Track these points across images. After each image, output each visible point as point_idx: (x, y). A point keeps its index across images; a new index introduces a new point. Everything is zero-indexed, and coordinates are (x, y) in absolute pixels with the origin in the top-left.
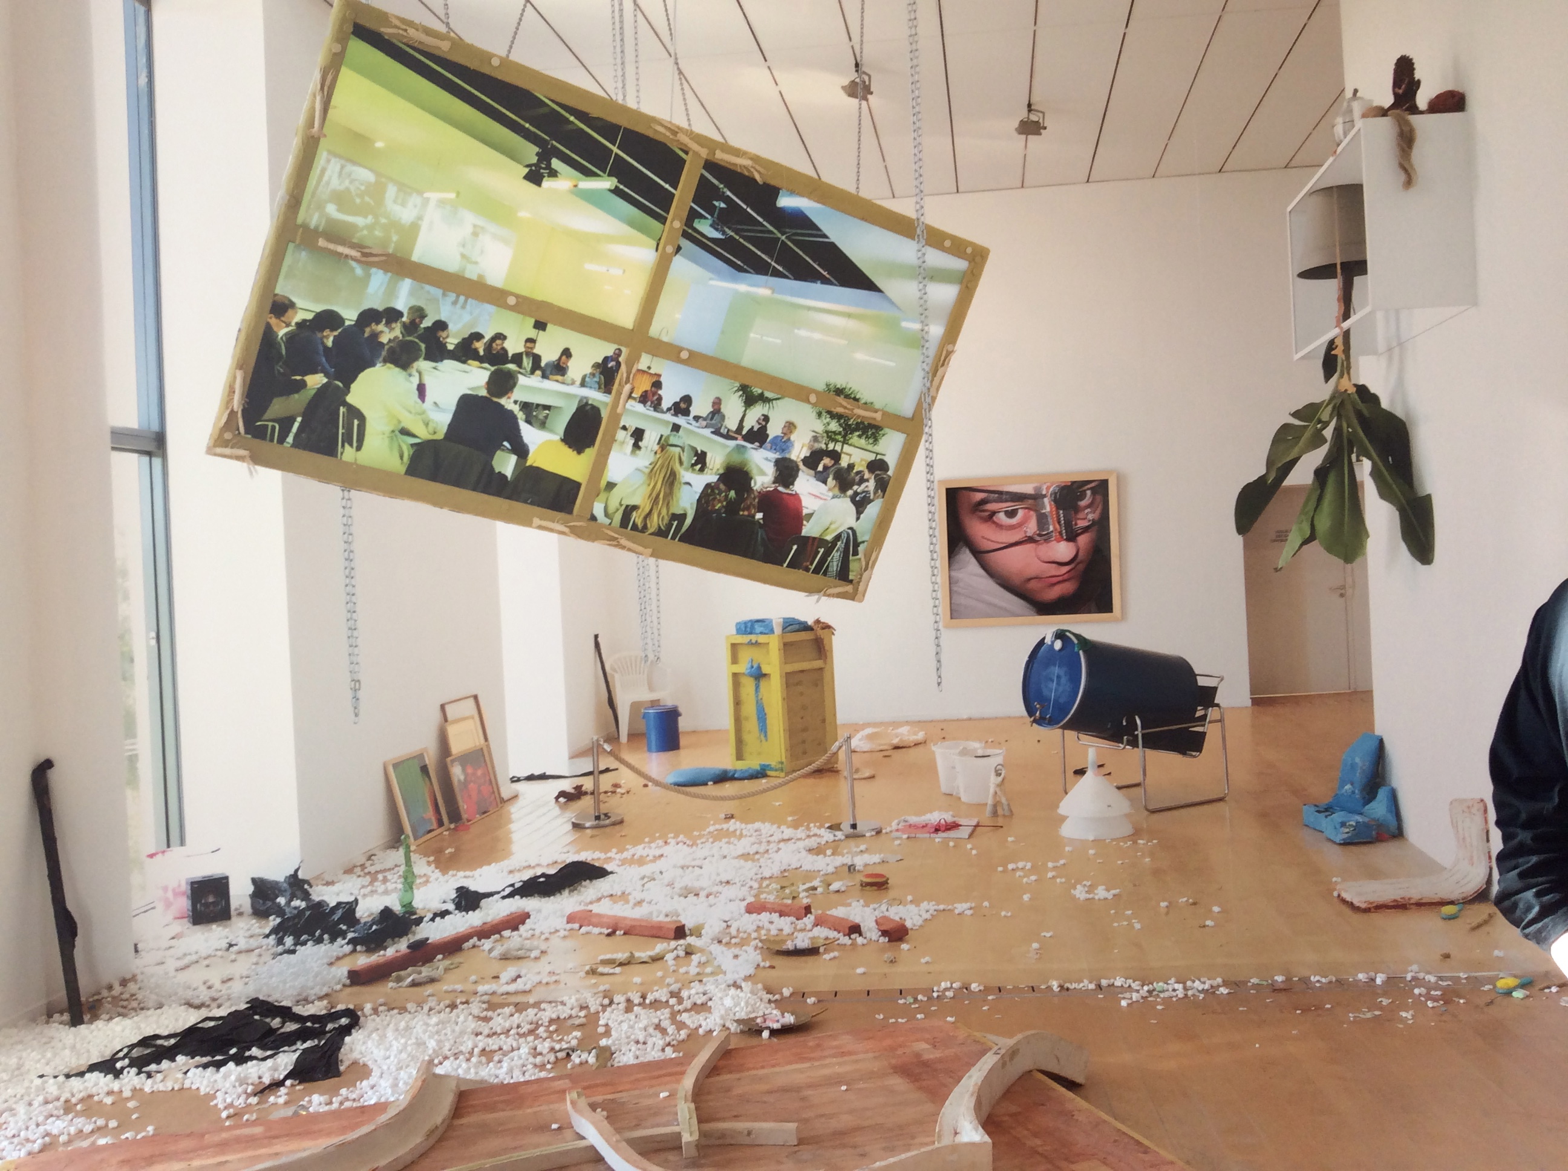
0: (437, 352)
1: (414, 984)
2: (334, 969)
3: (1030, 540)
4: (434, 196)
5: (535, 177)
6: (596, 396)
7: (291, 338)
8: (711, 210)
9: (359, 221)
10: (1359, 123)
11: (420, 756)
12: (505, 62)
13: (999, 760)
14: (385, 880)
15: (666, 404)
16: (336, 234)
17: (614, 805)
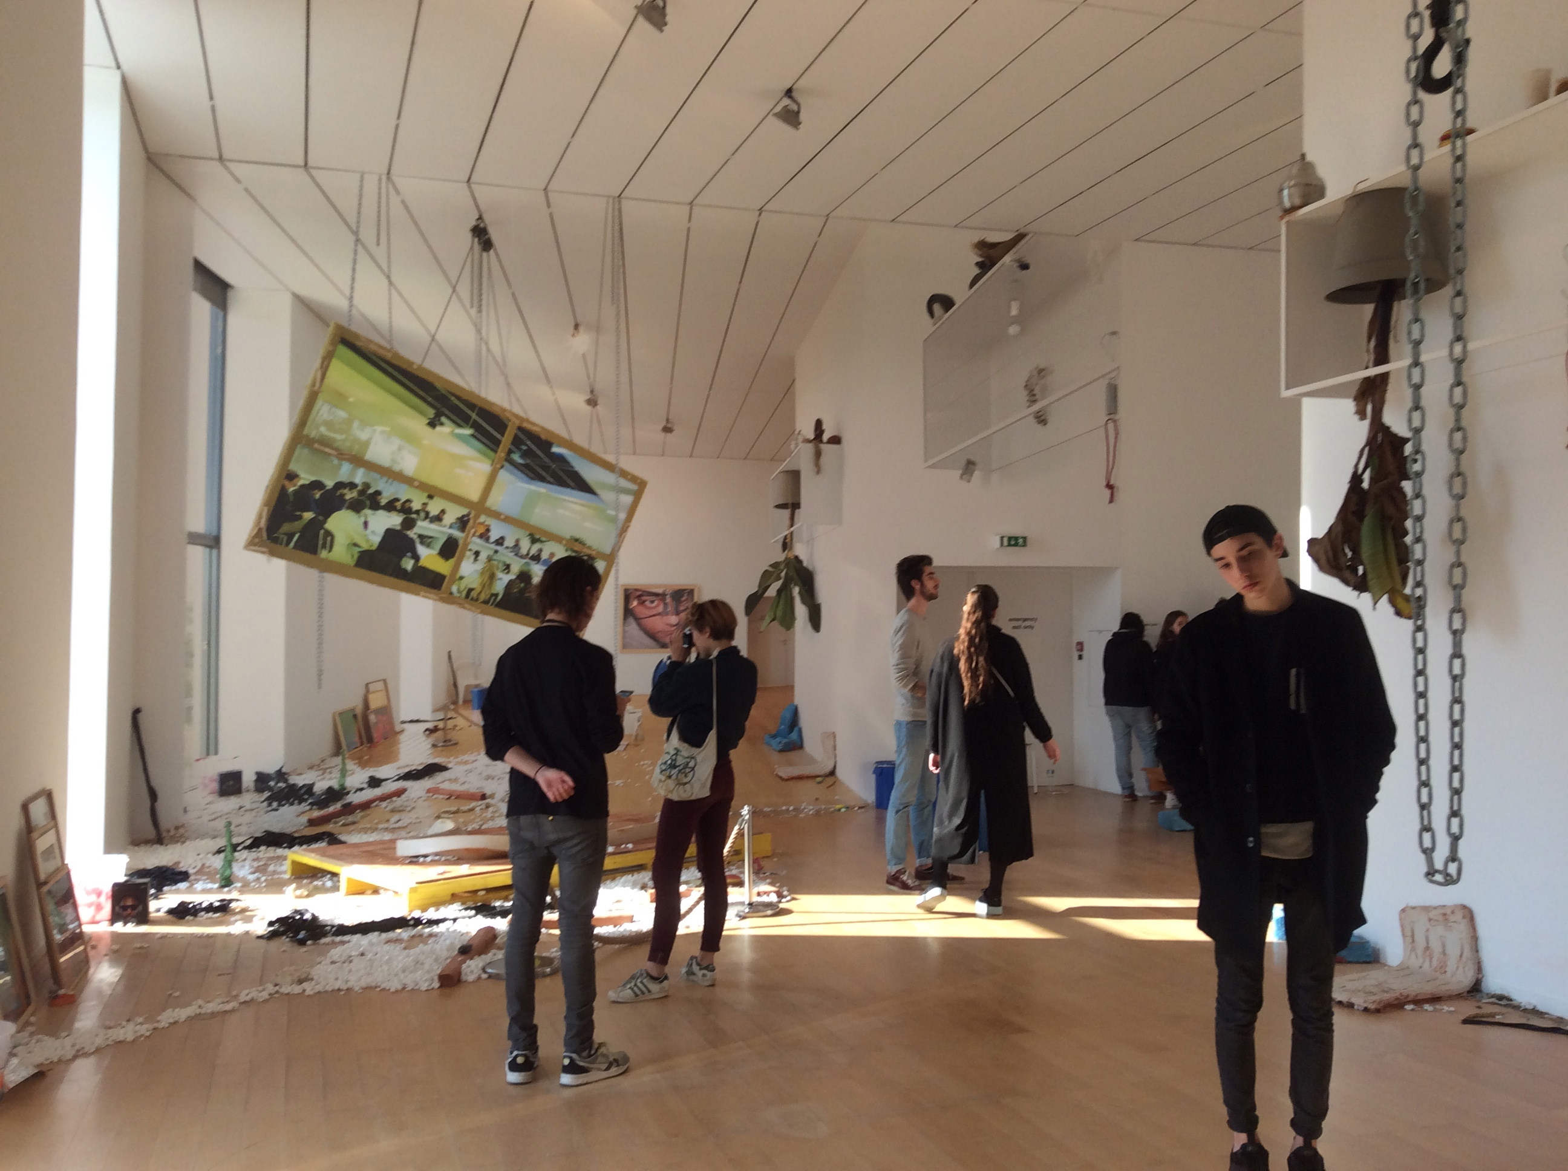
0: (375, 506)
1: (344, 825)
2: (300, 818)
3: (659, 614)
4: (379, 428)
5: (432, 424)
6: (456, 533)
7: (296, 492)
8: (520, 449)
9: (338, 437)
10: (801, 445)
11: (353, 710)
12: (420, 367)
13: (640, 714)
14: (330, 773)
15: (492, 540)
16: (325, 442)
17: (454, 736)
